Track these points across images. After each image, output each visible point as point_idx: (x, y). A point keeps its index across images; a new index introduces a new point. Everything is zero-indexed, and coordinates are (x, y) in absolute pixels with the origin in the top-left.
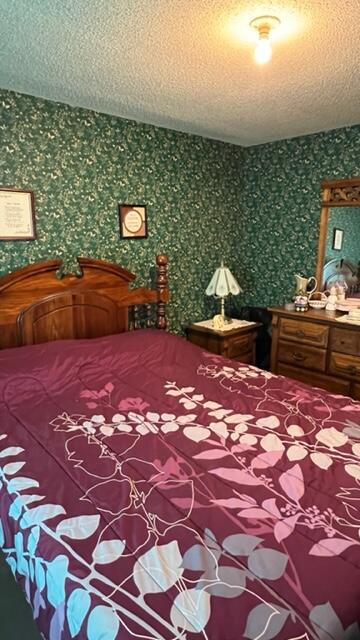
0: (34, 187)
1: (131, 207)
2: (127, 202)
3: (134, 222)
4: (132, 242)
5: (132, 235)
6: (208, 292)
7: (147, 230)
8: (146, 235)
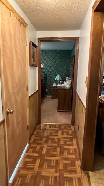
6: (56, 79)
7: (44, 67)
8: (44, 68)
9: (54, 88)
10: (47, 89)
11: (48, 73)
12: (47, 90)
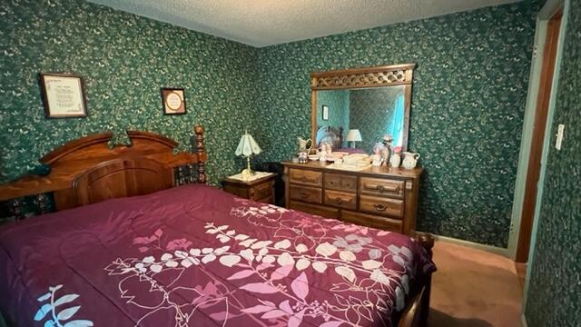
1: (171, 90)
2: (168, 86)
3: (174, 102)
4: (174, 117)
5: (174, 112)
6: (237, 153)
7: (185, 108)
8: (186, 112)
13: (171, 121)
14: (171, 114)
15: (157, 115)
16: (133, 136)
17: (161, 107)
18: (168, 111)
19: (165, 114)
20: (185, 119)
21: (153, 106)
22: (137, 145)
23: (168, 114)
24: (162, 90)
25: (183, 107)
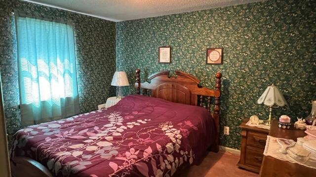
0: (172, 45)
1: (213, 49)
2: (212, 47)
3: (215, 56)
4: (213, 66)
5: (213, 62)
6: (259, 102)
7: (222, 60)
8: (222, 63)
9: (250, 133)
10: (228, 128)
11: (233, 80)
12: (228, 131)
13: (211, 68)
14: (211, 64)
15: (203, 64)
16: (178, 73)
17: (205, 59)
18: (209, 62)
19: (207, 64)
20: (221, 67)
21: (201, 59)
22: (179, 79)
23: (209, 64)
24: (208, 49)
25: (220, 60)
